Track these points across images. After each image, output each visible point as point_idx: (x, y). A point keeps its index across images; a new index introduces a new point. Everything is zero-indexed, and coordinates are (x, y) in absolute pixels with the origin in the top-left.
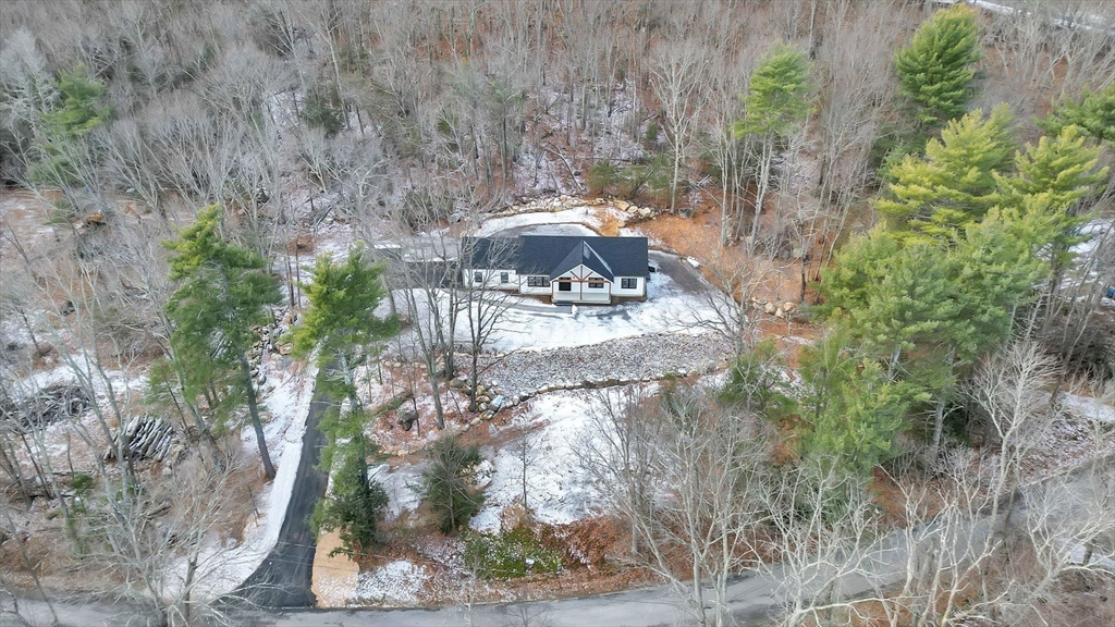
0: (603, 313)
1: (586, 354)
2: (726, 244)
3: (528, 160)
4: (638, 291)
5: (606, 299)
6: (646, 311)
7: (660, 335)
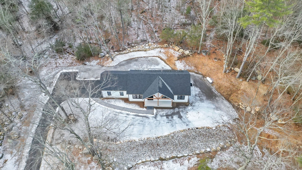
0: (169, 113)
1: (161, 142)
2: (225, 72)
5: (170, 105)
6: (189, 113)
7: (197, 128)
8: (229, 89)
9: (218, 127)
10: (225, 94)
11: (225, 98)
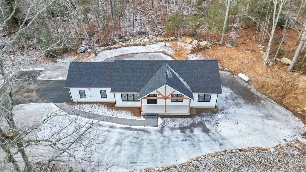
0: (185, 125)
2: (268, 64)
3: (129, 16)
4: (212, 104)
5: (186, 112)
6: (221, 123)
7: (241, 150)
8: (279, 88)
9: (279, 147)
10: (273, 96)
11: (275, 101)
